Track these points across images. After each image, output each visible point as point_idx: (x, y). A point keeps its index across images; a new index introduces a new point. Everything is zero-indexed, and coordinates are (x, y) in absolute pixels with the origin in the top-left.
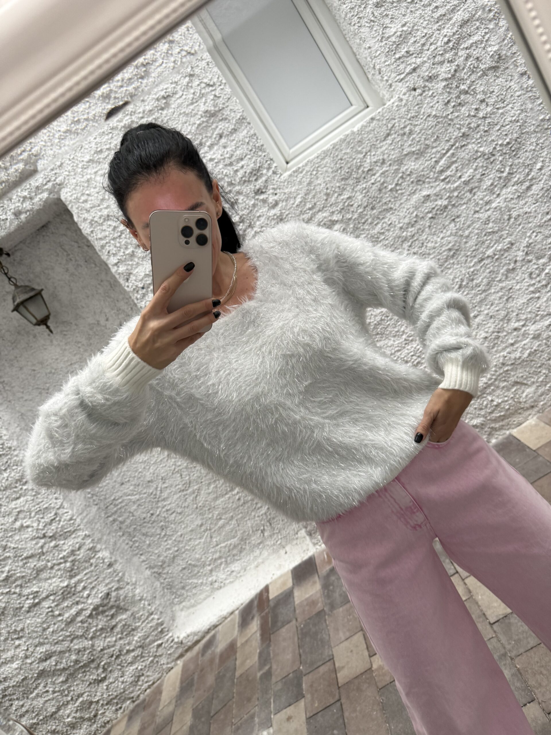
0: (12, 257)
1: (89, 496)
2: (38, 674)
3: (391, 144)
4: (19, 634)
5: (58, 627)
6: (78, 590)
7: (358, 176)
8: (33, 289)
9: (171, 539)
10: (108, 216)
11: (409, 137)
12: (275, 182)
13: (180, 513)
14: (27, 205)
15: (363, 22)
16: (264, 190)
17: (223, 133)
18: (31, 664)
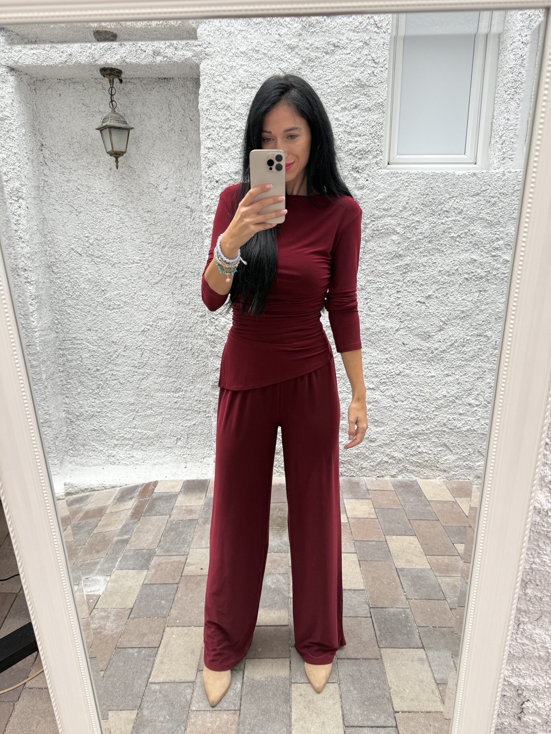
0: (122, 85)
1: (56, 321)
3: (476, 203)
7: (436, 210)
8: (126, 123)
9: (99, 400)
10: (229, 106)
11: (490, 207)
12: (373, 170)
13: (121, 383)
14: (169, 52)
15: (517, 97)
16: (360, 171)
17: (359, 105)
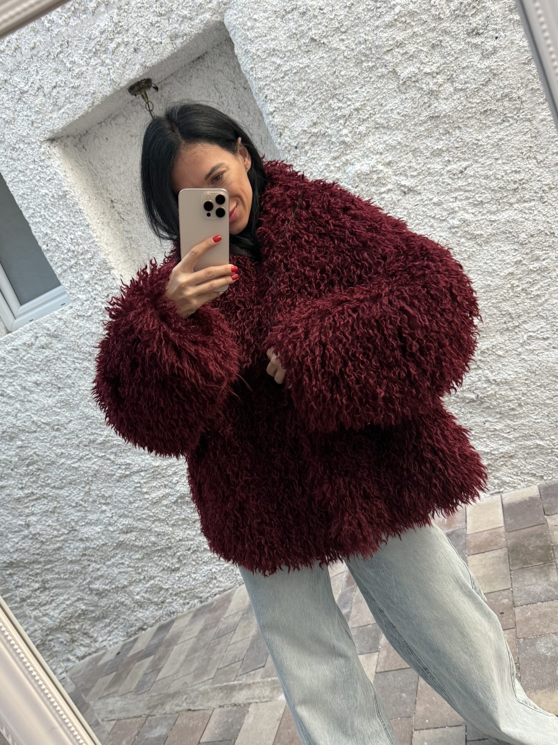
2: (117, 544)
4: (106, 500)
5: (143, 505)
6: (168, 474)
10: (274, 50)
14: (186, 27)
16: (481, 31)
18: (113, 532)
